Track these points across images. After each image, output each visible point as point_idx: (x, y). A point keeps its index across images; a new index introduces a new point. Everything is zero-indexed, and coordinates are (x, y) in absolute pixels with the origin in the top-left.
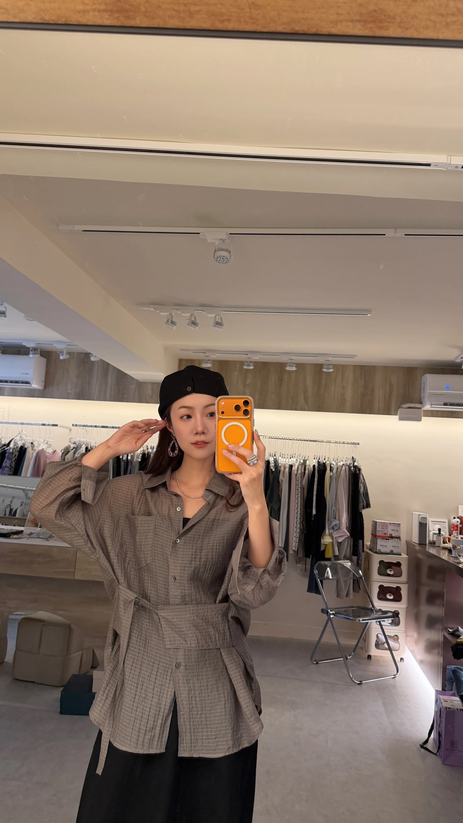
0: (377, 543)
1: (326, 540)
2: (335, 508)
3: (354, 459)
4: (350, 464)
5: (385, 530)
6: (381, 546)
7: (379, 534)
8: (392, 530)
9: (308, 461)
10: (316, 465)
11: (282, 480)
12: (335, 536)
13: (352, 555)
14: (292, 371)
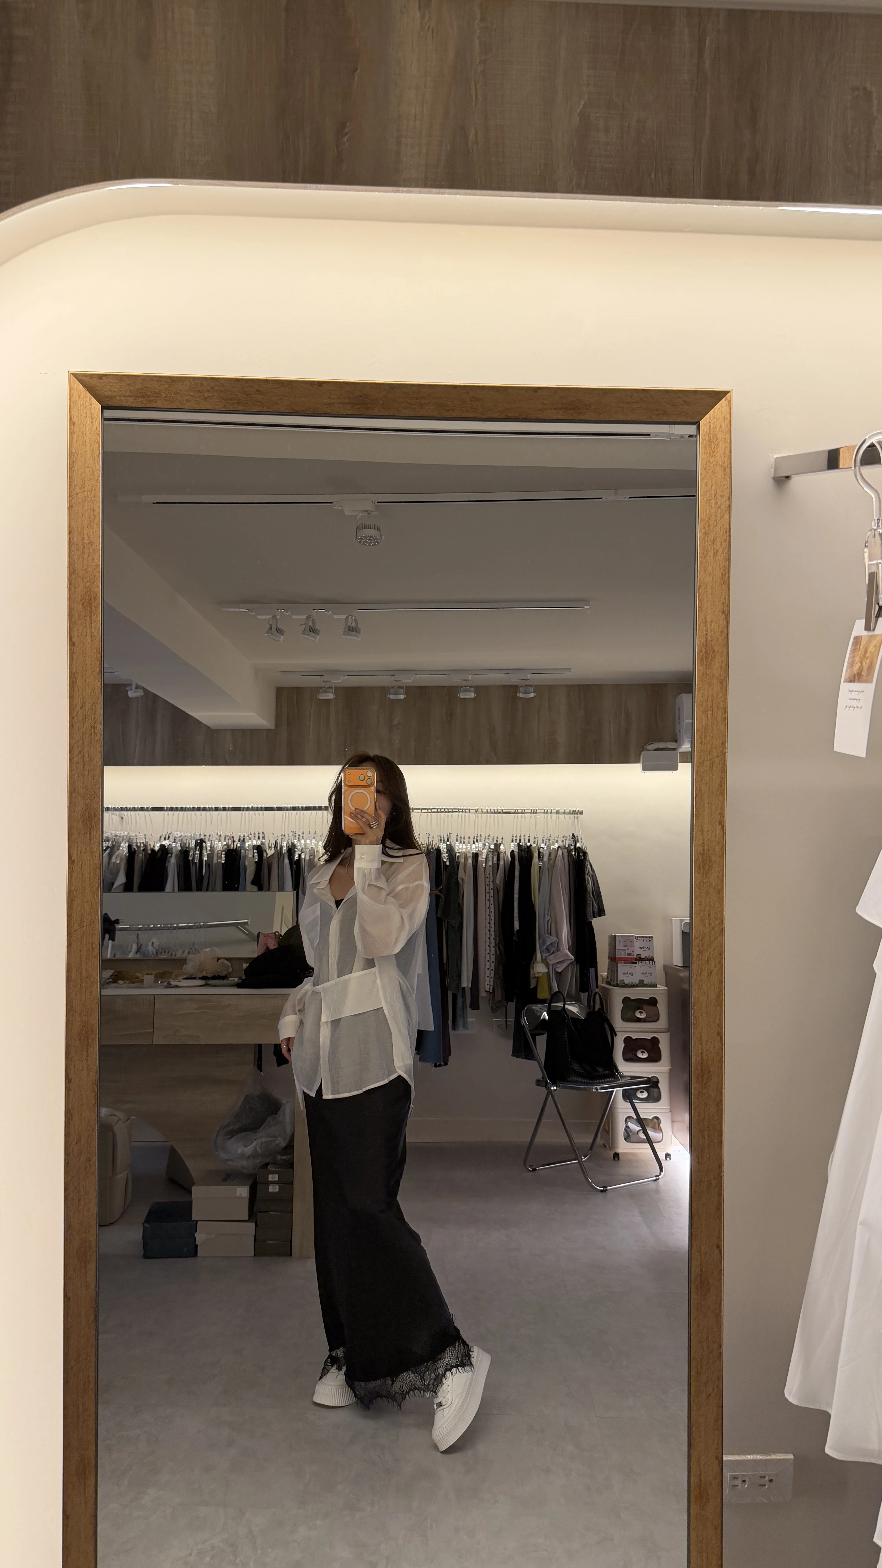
0: (617, 971)
1: (539, 968)
2: (549, 918)
3: (575, 837)
4: (569, 845)
5: (630, 948)
6: (624, 973)
7: (620, 955)
8: (640, 948)
9: (502, 845)
10: (516, 850)
11: (462, 879)
12: (551, 963)
13: (580, 991)
14: (469, 699)
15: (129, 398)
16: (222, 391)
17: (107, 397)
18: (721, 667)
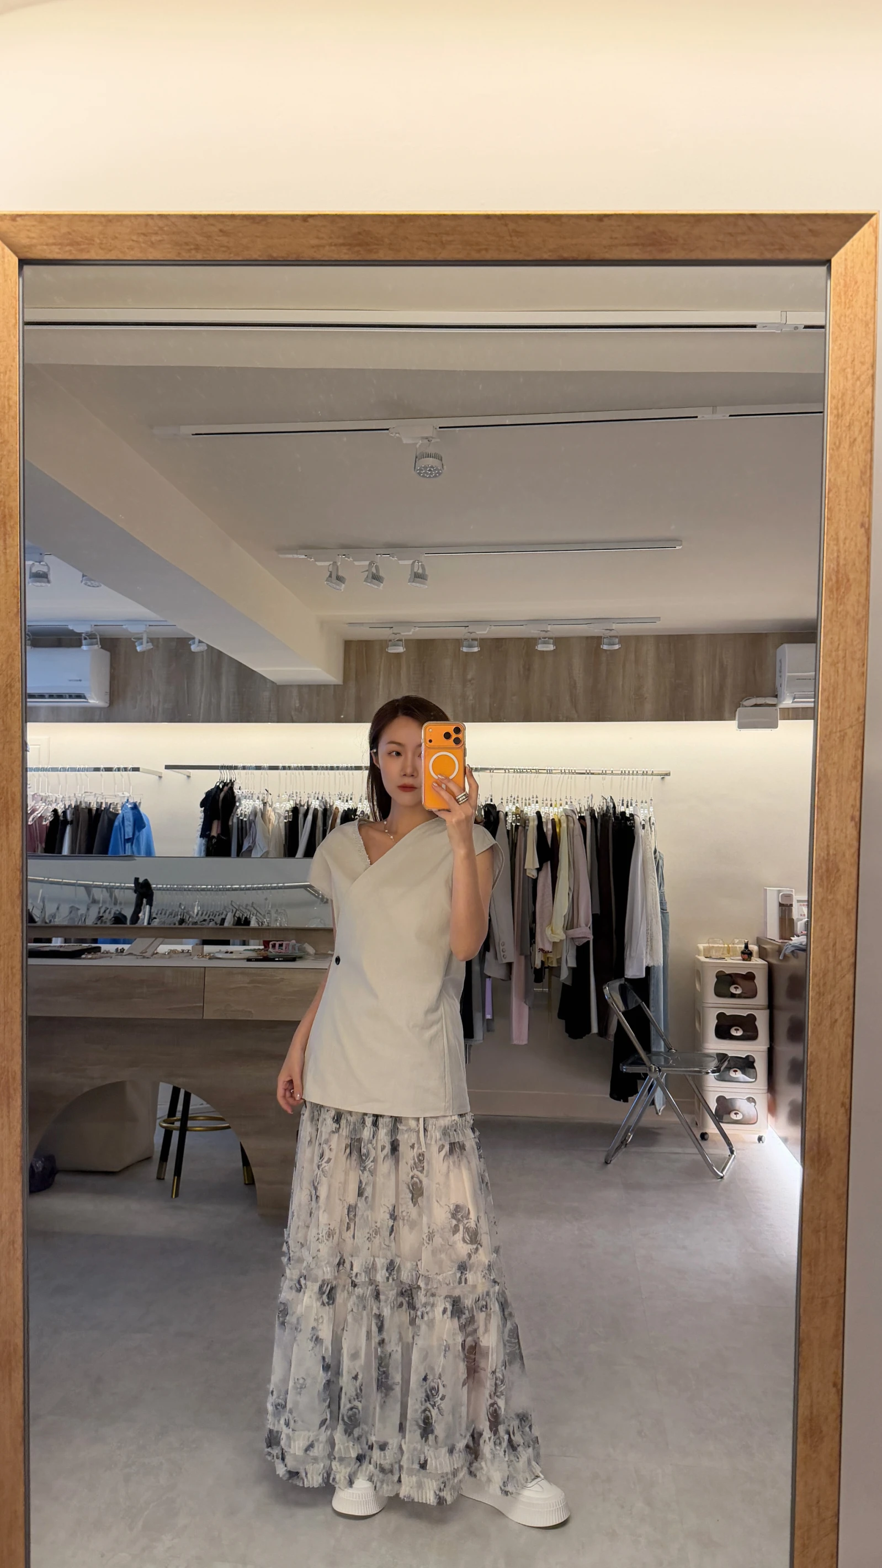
14: (547, 651)
15: (54, 247)
16: (174, 233)
17: (25, 247)
18: (858, 602)
